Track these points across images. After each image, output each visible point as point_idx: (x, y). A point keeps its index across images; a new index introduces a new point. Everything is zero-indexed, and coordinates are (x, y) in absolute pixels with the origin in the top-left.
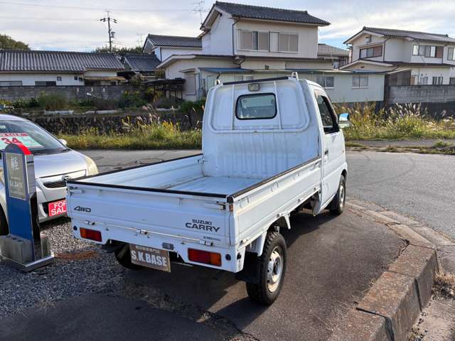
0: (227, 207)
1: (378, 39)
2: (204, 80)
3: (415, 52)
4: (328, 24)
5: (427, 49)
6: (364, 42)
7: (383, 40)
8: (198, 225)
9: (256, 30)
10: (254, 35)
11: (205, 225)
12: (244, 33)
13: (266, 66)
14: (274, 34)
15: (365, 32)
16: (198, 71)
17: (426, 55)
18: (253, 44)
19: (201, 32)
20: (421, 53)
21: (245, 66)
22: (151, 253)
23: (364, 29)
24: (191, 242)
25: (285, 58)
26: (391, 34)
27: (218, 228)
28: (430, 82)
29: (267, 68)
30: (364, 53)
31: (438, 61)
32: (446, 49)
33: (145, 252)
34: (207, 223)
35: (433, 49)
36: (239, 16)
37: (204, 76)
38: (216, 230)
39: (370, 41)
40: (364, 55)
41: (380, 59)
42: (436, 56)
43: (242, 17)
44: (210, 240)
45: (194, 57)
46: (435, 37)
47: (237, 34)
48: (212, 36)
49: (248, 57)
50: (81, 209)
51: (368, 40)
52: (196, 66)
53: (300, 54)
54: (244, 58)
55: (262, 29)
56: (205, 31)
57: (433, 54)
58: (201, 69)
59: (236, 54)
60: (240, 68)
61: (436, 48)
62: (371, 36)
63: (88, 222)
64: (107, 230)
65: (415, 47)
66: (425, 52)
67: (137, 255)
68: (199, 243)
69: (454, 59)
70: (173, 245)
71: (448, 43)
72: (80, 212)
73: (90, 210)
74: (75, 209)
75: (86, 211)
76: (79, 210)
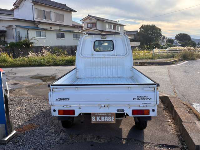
0: (156, 89)
1: (94, 21)
2: (19, 32)
3: (107, 27)
4: (76, 12)
5: (111, 26)
6: (88, 21)
7: (96, 21)
8: (140, 98)
9: (44, 10)
10: (43, 12)
11: (144, 98)
12: (38, 11)
13: (50, 27)
14: (53, 13)
15: (88, 17)
16: (15, 27)
17: (111, 28)
18: (43, 16)
19: (14, 7)
20: (109, 27)
21: (40, 26)
22: (105, 116)
23: (89, 15)
24: (134, 106)
25: (59, 24)
26: (99, 19)
27: (151, 99)
29: (51, 28)
30: (89, 25)
31: (114, 31)
32: (117, 26)
33: (101, 116)
34: (145, 97)
35: (113, 26)
36: (36, 2)
37: (19, 29)
38: (150, 100)
39: (91, 21)
40: (89, 26)
41: (95, 28)
42: (114, 29)
43: (38, 2)
44: (145, 104)
45: (13, 19)
46: (113, 22)
47: (35, 11)
48: (20, 10)
49: (41, 22)
50: (61, 99)
51: (90, 20)
52: (14, 24)
53: (65, 23)
54: (40, 23)
55: (47, 10)
56: (16, 6)
57: (113, 28)
58: (16, 26)
59: (35, 20)
60: (38, 27)
61: (114, 26)
62: (91, 19)
63: (66, 106)
64: (80, 108)
65: (107, 25)
66: (110, 27)
67: (96, 119)
68: (140, 106)
69: (120, 30)
70: (123, 110)
71: (117, 24)
72: (61, 101)
73: (69, 99)
74: (56, 100)
75: (66, 100)
76: (60, 100)
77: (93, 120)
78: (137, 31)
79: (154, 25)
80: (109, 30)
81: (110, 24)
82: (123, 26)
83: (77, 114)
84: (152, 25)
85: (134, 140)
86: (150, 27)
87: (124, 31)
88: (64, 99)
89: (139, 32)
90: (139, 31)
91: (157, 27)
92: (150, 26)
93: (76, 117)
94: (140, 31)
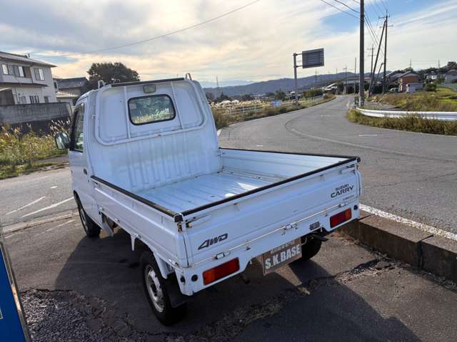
0: (356, 167)
3: (5, 71)
5: (15, 69)
8: (340, 191)
11: (345, 189)
17: (16, 74)
20: (11, 72)
22: (286, 249)
24: (333, 210)
27: (352, 187)
28: (28, 102)
31: (27, 81)
32: (32, 69)
33: (279, 253)
34: (346, 186)
35: (21, 69)
38: (351, 189)
42: (25, 76)
44: (347, 200)
46: (19, 58)
50: (210, 242)
57: (22, 74)
61: (23, 68)
63: (222, 255)
64: (248, 249)
65: (4, 66)
66: (14, 72)
67: (271, 262)
68: (340, 206)
69: (42, 78)
70: (318, 224)
71: (33, 64)
72: (210, 246)
73: (226, 235)
74: (200, 248)
75: (221, 240)
76: (207, 246)
77: (267, 267)
78: (84, 79)
79: (121, 64)
80: (12, 79)
81: (12, 64)
82: (50, 66)
83: (243, 267)
84: (117, 64)
85: (316, 281)
86: (112, 69)
87: (54, 79)
88: (216, 240)
89: (88, 79)
90: (88, 77)
91: (128, 67)
92: (110, 65)
93: (242, 272)
94: (91, 78)
